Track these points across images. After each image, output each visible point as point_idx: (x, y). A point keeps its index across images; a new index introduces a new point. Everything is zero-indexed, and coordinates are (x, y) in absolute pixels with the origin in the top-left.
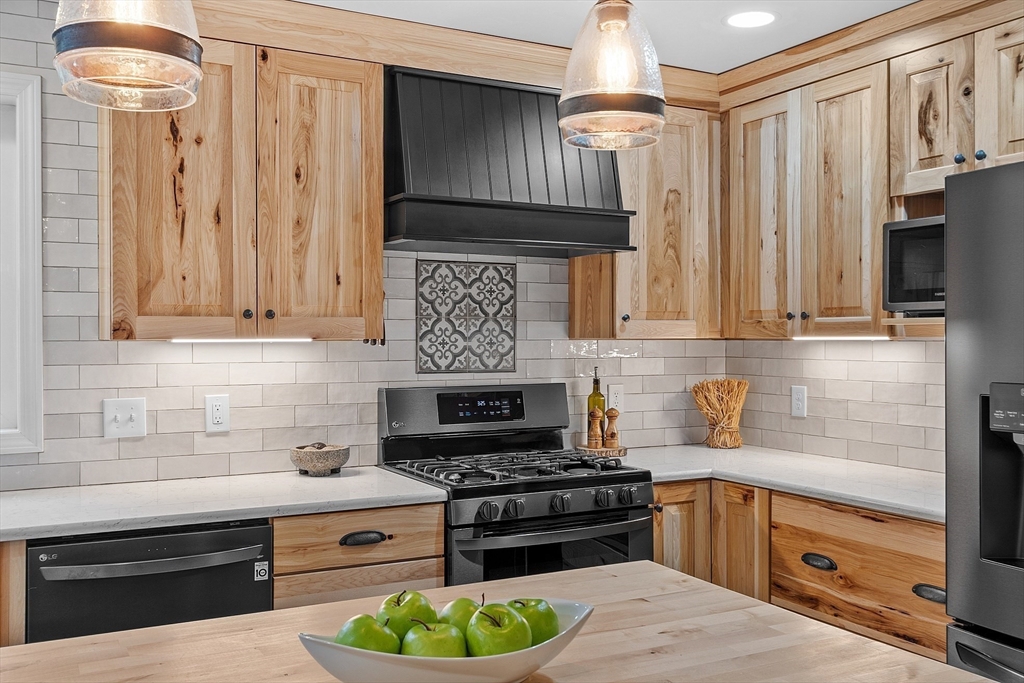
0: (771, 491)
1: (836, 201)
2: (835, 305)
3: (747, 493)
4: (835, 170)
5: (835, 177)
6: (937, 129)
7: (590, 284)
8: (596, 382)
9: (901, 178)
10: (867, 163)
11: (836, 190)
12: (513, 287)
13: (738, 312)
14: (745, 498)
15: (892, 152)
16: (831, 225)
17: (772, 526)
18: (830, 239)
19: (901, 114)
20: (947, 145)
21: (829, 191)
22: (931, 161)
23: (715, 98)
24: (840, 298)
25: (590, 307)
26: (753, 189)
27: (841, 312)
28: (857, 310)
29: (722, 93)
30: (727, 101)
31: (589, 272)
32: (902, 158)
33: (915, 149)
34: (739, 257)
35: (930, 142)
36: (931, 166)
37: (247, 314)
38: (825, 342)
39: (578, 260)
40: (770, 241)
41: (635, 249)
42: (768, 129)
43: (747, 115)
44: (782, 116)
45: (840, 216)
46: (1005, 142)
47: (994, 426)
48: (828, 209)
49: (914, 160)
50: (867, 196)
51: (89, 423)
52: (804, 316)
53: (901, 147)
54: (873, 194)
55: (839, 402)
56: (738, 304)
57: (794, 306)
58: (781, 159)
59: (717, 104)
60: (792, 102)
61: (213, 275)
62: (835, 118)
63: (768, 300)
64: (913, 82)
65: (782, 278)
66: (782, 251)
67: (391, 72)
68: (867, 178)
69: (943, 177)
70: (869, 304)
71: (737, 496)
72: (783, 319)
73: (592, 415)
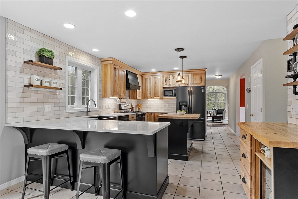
0: (154, 113)
3: (151, 113)
5: (156, 85)
6: (167, 82)
7: (133, 93)
8: (132, 104)
9: (163, 85)
13: (144, 97)
17: (155, 116)
18: (156, 90)
19: (163, 80)
20: (168, 83)
22: (166, 84)
24: (157, 95)
25: (133, 96)
26: (146, 85)
27: (157, 97)
28: (159, 97)
29: (142, 74)
30: (143, 76)
32: (163, 84)
33: (165, 83)
34: (145, 91)
39: (131, 91)
40: (149, 90)
41: (140, 90)
42: (148, 79)
43: (146, 77)
46: (173, 84)
47: (181, 104)
48: (156, 87)
49: (165, 84)
50: (160, 87)
51: (101, 107)
55: (152, 106)
57: (152, 96)
58: (150, 82)
60: (151, 77)
61: (117, 91)
62: (156, 79)
63: (148, 95)
64: (165, 77)
65: (150, 94)
66: (150, 91)
67: (126, 70)
68: (160, 85)
69: (167, 86)
70: (160, 96)
71: (150, 114)
72: (150, 97)
73: (133, 107)
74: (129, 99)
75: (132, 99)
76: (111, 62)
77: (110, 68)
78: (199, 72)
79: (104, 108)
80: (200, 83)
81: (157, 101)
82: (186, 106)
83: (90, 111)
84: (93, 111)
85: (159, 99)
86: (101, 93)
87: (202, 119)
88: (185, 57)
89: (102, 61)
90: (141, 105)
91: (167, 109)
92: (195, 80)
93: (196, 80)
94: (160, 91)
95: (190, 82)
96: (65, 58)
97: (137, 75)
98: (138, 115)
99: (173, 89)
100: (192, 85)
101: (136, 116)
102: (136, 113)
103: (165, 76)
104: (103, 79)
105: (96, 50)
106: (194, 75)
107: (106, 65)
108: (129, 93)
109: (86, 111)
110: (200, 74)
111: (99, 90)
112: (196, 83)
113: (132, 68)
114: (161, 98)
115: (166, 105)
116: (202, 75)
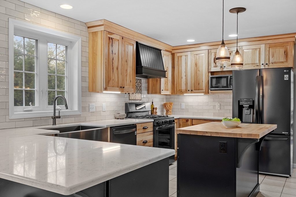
0: (192, 119)
1: (198, 71)
2: (198, 88)
4: (198, 66)
5: (198, 67)
7: (154, 84)
8: (152, 102)
9: (210, 69)
10: (204, 66)
11: (198, 69)
12: (141, 84)
13: (176, 90)
14: (187, 121)
15: (209, 64)
16: (197, 75)
18: (197, 77)
19: (211, 58)
20: (218, 64)
21: (197, 70)
22: (216, 66)
23: (172, 51)
24: (199, 88)
25: (154, 88)
26: (180, 68)
27: (199, 90)
28: (202, 89)
29: (172, 50)
30: (173, 51)
31: (154, 81)
32: (211, 65)
33: (213, 64)
34: (177, 80)
35: (216, 64)
36: (215, 67)
37: (121, 87)
38: (188, 95)
39: (150, 80)
40: (184, 77)
41: (167, 78)
42: (183, 58)
43: (179, 55)
44: (186, 56)
45: (199, 74)
46: (228, 65)
47: (240, 104)
48: (196, 73)
49: (213, 66)
50: (204, 71)
52: (192, 90)
53: (210, 64)
54: (205, 71)
55: (191, 106)
56: (176, 88)
57: (189, 88)
58: (186, 63)
59: (172, 52)
60: (189, 53)
61: (116, 80)
62: (198, 57)
63: (183, 88)
64: (213, 54)
65: (186, 84)
66: (186, 79)
67: (137, 43)
68: (204, 68)
69: (218, 69)
70: (204, 88)
71: (185, 121)
72: (187, 91)
73: (154, 108)
74: (148, 93)
75: (152, 93)
76: (102, 28)
77: (102, 39)
78: (281, 41)
79: (94, 110)
80: (282, 62)
81: (199, 97)
82: (251, 107)
83: (59, 117)
84: (65, 117)
85: (203, 94)
86: (86, 84)
87: (284, 134)
88: (242, 9)
89: (88, 27)
90: (171, 104)
91: (217, 112)
92: (273, 56)
93: (275, 56)
94: (205, 78)
95: (262, 62)
96: (7, 23)
97: (160, 50)
98: (157, 123)
99: (229, 75)
100: (267, 67)
101: (154, 126)
102: (153, 120)
103: (213, 51)
104: (91, 59)
105: (66, 7)
106: (271, 46)
107: (95, 33)
108: (148, 83)
109: (52, 117)
110: (282, 45)
111: (83, 79)
112: (275, 63)
113: (148, 38)
114: (207, 93)
115: (217, 105)
116: (288, 47)
